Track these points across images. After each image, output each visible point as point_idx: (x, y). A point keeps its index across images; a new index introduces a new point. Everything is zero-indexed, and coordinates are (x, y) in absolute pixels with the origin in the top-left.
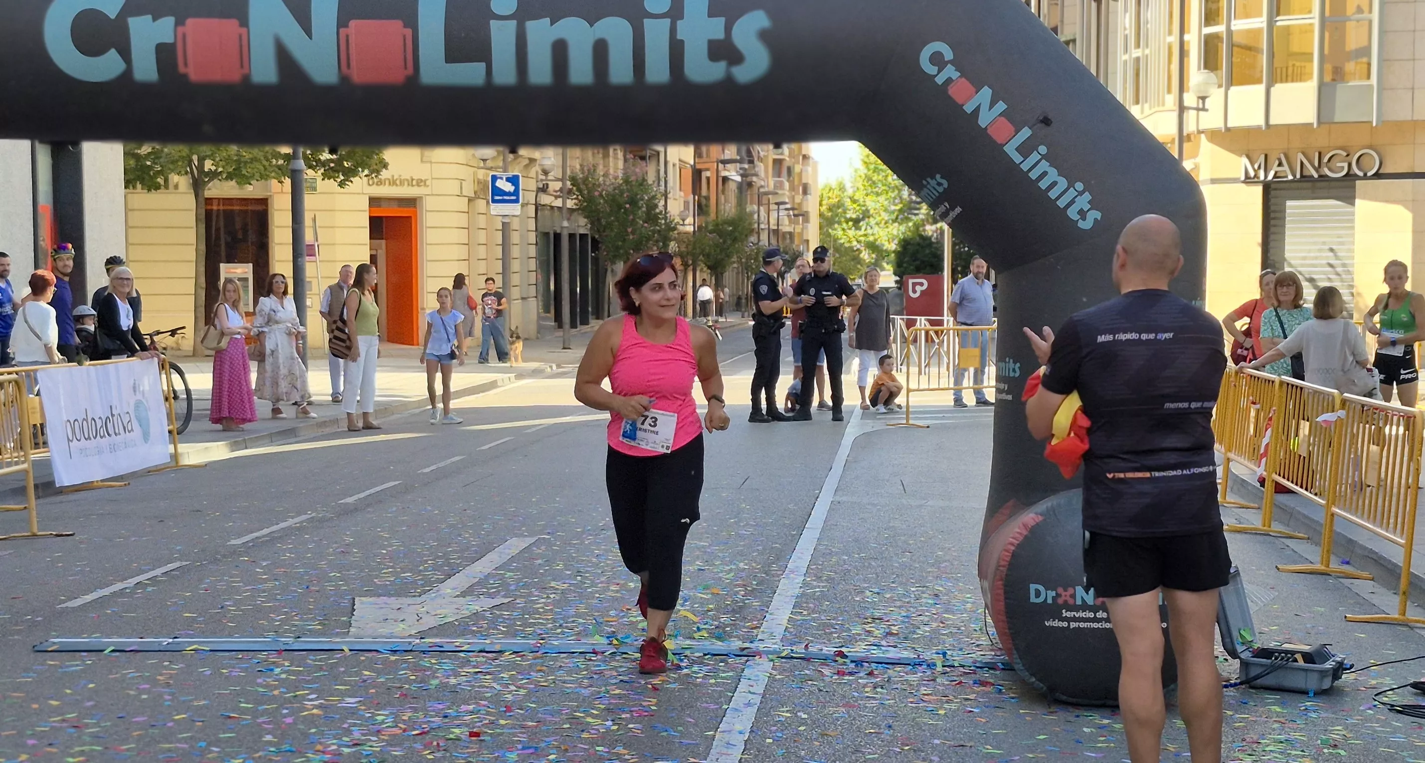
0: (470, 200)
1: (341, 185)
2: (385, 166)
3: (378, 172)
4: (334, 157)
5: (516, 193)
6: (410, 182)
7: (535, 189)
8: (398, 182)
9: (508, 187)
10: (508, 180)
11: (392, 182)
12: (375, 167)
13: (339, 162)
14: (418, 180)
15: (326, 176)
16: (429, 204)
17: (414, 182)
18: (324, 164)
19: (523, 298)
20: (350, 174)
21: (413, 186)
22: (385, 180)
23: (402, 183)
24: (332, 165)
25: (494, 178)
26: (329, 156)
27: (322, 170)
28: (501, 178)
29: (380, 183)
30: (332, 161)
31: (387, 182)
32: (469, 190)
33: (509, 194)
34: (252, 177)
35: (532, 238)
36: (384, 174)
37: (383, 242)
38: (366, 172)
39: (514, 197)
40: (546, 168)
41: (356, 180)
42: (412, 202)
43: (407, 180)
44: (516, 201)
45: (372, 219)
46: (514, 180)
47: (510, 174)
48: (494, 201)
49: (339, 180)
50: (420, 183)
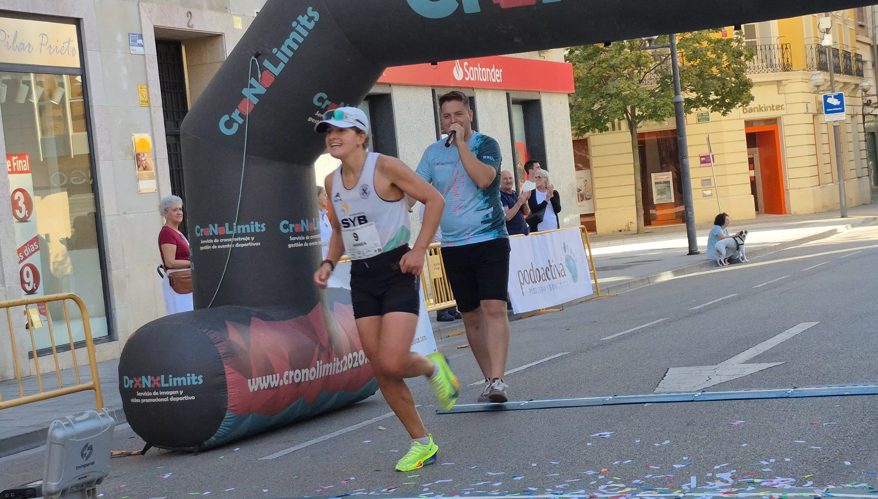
0: (814, 116)
1: (724, 114)
2: (752, 98)
3: (747, 103)
4: (719, 97)
5: (842, 105)
6: (772, 108)
7: (861, 104)
8: (763, 109)
9: (836, 102)
10: (835, 97)
11: (760, 109)
12: (745, 100)
13: (722, 100)
14: (776, 106)
15: (713, 110)
16: (785, 120)
17: (774, 108)
18: (712, 102)
19: (858, 178)
20: (729, 107)
21: (773, 110)
22: (755, 108)
23: (766, 110)
24: (718, 102)
25: (826, 97)
26: (715, 97)
27: (711, 106)
28: (831, 97)
29: (751, 110)
30: (717, 100)
31: (756, 110)
32: (813, 109)
33: (837, 106)
34: (665, 115)
35: (862, 137)
36: (752, 104)
37: (757, 149)
38: (740, 104)
39: (841, 108)
40: (865, 88)
41: (733, 110)
42: (774, 121)
43: (769, 107)
44: (843, 111)
45: (748, 135)
46: (839, 97)
47: (836, 93)
48: (827, 113)
49: (722, 111)
50: (779, 107)
